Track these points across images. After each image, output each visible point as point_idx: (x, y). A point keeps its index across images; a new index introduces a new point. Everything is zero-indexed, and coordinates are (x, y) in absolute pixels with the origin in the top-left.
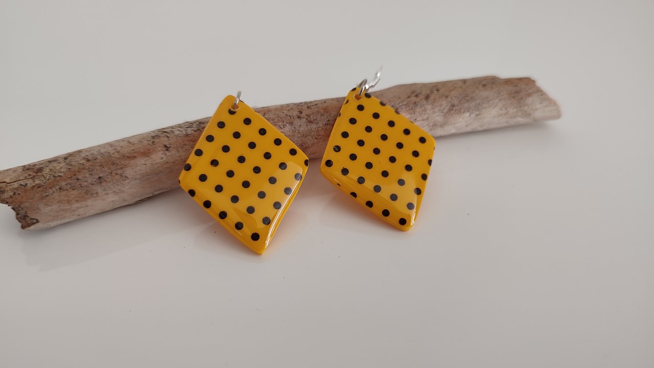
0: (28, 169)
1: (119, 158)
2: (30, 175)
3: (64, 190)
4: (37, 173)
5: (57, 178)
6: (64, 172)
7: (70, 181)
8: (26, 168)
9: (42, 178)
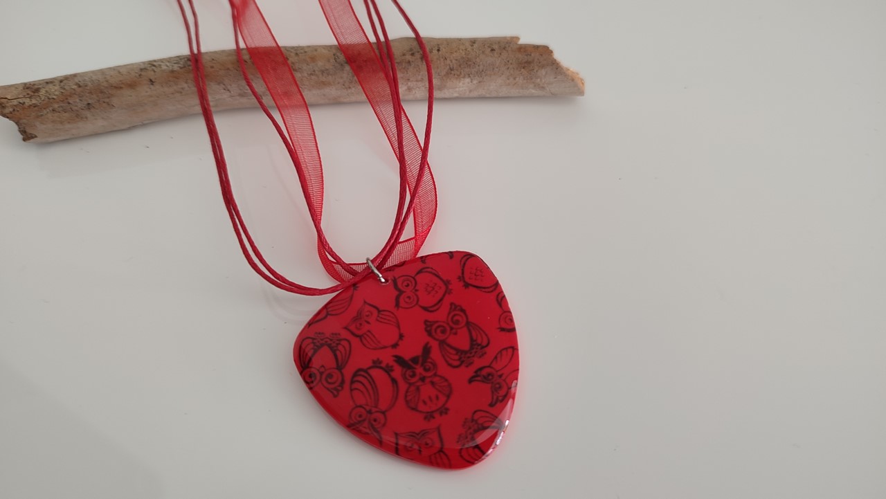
0: (27, 88)
1: (107, 87)
2: (28, 94)
3: (56, 112)
4: (34, 92)
5: (51, 100)
6: (57, 95)
7: (62, 105)
8: (27, 86)
9: (38, 99)
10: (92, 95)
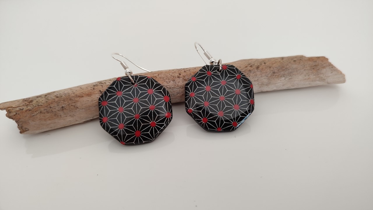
0: (25, 101)
1: (74, 97)
2: (25, 104)
3: (43, 113)
4: (29, 103)
6: (43, 103)
7: (46, 108)
9: (32, 106)
10: (65, 101)
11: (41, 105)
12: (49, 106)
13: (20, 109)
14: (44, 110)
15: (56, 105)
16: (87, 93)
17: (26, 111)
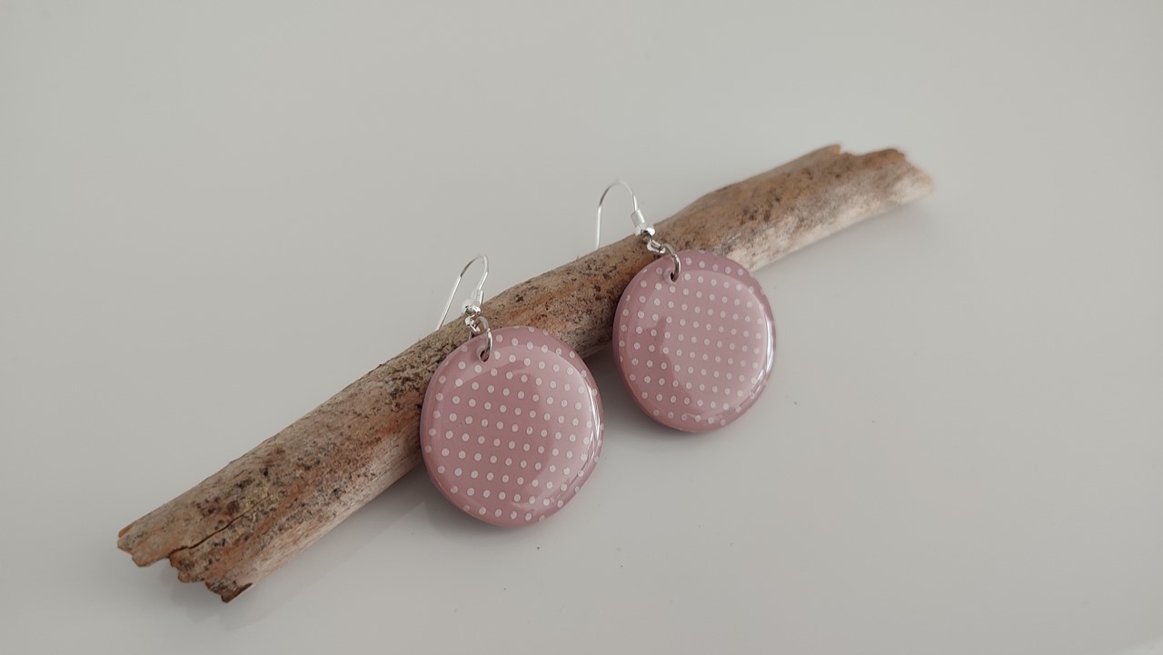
0: (210, 512)
2: (221, 522)
3: (286, 529)
4: (231, 514)
9: (248, 523)
10: (336, 472)
11: (272, 509)
12: (295, 503)
13: (216, 545)
14: (288, 519)
15: (316, 494)
16: (386, 426)
17: (237, 542)
